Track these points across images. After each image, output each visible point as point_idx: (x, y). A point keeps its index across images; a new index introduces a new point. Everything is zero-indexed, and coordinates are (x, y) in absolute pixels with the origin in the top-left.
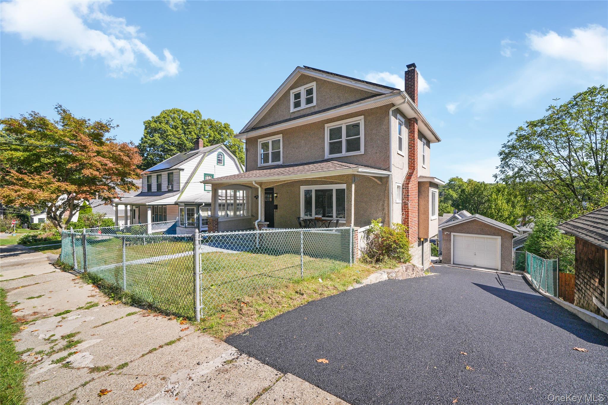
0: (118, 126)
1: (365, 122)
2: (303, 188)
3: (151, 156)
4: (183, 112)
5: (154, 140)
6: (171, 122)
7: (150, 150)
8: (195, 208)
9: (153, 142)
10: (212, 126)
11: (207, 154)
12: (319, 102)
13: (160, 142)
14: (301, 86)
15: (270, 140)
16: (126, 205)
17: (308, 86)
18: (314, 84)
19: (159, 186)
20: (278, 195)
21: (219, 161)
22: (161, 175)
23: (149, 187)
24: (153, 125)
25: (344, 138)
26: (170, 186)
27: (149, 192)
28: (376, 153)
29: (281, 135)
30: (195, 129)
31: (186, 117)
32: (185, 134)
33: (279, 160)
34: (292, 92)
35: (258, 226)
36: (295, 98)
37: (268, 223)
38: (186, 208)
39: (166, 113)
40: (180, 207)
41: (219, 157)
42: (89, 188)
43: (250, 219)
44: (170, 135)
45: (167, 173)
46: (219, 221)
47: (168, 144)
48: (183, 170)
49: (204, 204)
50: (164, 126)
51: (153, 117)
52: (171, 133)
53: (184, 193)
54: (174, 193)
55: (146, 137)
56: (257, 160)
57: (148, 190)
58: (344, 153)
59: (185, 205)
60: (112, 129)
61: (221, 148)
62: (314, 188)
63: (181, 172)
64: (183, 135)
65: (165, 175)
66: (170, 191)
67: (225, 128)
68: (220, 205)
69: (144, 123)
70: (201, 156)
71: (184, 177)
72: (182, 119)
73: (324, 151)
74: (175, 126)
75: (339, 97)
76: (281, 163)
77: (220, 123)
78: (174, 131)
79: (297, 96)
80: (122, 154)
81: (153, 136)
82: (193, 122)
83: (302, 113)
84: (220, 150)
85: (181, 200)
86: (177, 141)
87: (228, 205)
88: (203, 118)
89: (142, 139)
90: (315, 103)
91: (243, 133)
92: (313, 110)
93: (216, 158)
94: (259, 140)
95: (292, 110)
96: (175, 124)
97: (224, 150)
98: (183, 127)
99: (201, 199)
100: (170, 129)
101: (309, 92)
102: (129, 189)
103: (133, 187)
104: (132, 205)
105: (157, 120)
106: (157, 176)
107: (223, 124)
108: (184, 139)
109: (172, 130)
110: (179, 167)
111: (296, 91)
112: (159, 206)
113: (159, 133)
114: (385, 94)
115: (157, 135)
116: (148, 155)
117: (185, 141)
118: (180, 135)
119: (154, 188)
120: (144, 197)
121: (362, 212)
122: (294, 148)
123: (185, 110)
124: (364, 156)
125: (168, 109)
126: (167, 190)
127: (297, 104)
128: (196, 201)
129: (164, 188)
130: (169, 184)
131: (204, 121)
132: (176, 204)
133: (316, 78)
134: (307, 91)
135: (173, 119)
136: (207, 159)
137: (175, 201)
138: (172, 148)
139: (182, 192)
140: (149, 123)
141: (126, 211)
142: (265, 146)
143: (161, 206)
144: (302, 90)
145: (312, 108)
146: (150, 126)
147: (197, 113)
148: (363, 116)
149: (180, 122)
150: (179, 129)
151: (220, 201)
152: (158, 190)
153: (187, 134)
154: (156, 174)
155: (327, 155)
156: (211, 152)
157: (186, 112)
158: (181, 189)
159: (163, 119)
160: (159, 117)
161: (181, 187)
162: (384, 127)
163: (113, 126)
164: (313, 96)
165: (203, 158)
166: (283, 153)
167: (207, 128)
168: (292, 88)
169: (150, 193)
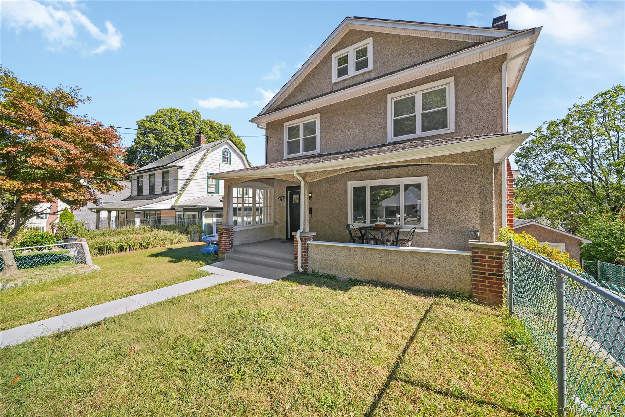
0: (89, 99)
1: (456, 85)
2: (351, 185)
3: (145, 158)
4: (181, 111)
5: (148, 141)
6: (167, 122)
7: (144, 152)
8: (197, 213)
9: (147, 143)
10: (212, 128)
11: (211, 149)
12: (377, 64)
13: (155, 143)
14: (349, 46)
15: (301, 123)
16: (110, 211)
17: (360, 45)
18: (370, 40)
19: (152, 188)
20: (313, 195)
21: (225, 159)
22: (154, 174)
23: (140, 189)
24: (147, 125)
25: (419, 111)
26: (165, 187)
27: (139, 195)
28: (477, 129)
29: (318, 115)
30: (194, 129)
31: (184, 117)
32: (183, 135)
33: (315, 149)
34: (334, 55)
35: (301, 239)
36: (339, 64)
37: (314, 234)
38: (186, 213)
39: (162, 112)
40: (177, 213)
41: (224, 155)
42: (42, 185)
43: (272, 227)
44: (166, 135)
45: (161, 171)
46: (234, 230)
47: (164, 145)
48: (181, 167)
49: (208, 209)
50: (160, 126)
51: (147, 117)
52: (167, 133)
53: (183, 195)
54: (171, 196)
55: (138, 137)
56: (283, 150)
57: (138, 193)
58: (419, 132)
59: (184, 209)
60: (80, 103)
61: (227, 143)
62: (368, 184)
63: (179, 170)
64: (181, 136)
65: (158, 175)
66: (164, 194)
67: (226, 129)
68: (235, 209)
69: (138, 122)
70: (203, 152)
71: (183, 175)
72: (180, 119)
73: (385, 132)
74: (172, 126)
75: (411, 55)
76: (318, 151)
77: (221, 125)
78: (171, 131)
79: (343, 60)
80: (93, 137)
81: (147, 137)
82: (191, 123)
83: (350, 82)
84: (226, 146)
85: (178, 204)
86: (173, 142)
87: (246, 209)
88: (202, 119)
89: (135, 140)
90: (370, 67)
91: (264, 114)
92: (368, 77)
93: (221, 155)
94: (285, 124)
95: (335, 79)
96: (172, 124)
97: (231, 147)
98: (180, 128)
99: (204, 203)
100: (166, 128)
101: (362, 53)
102: (108, 190)
103: (114, 186)
104: (118, 211)
105: (152, 119)
106: (150, 176)
107: (223, 126)
108: (181, 140)
109: (168, 130)
110: (177, 164)
111: (340, 53)
112: (152, 212)
113: (153, 133)
114: (499, 38)
115: (151, 136)
116: (141, 157)
117: (183, 142)
118: (177, 135)
119: (146, 191)
120: (133, 201)
121: (450, 217)
122: (337, 131)
123: (183, 110)
124: (454, 135)
125: (165, 109)
126: (161, 192)
127: (342, 72)
128: (198, 205)
129: (158, 189)
130: (163, 185)
131: (204, 122)
132: (173, 208)
133: (373, 33)
134: (358, 52)
135: (170, 119)
136: (210, 156)
137: (171, 205)
138: (168, 149)
139: (181, 194)
140: (143, 123)
141: (109, 217)
142: (294, 131)
143: (154, 212)
144: (351, 52)
145: (367, 74)
146: (144, 125)
147: (196, 113)
148: (453, 78)
149: (178, 122)
150: (176, 129)
151: (235, 206)
152: (150, 193)
153: (185, 135)
154: (148, 174)
155: (390, 138)
156: (215, 148)
157: (184, 112)
158: (179, 190)
159: (159, 119)
160: (154, 116)
161: (179, 188)
162: (491, 91)
163: (81, 98)
164: (367, 59)
165: (205, 154)
166: (320, 138)
167: (207, 129)
168: (334, 50)
169: (140, 197)
